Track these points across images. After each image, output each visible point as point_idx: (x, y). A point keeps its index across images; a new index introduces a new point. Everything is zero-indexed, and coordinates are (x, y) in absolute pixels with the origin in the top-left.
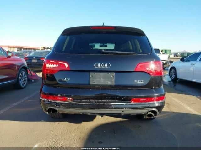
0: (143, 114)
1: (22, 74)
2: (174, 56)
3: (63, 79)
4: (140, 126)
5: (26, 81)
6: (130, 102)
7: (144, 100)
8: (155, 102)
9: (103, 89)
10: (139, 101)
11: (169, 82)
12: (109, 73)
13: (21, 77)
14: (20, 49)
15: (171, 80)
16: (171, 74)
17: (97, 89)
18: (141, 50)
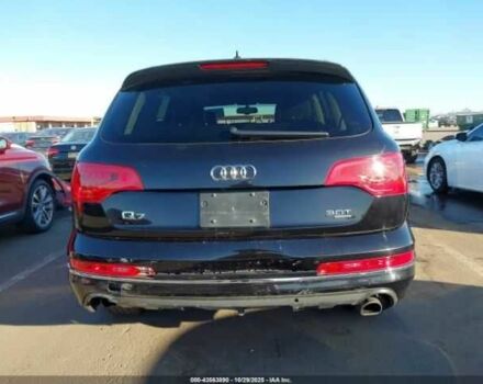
0: (354, 304)
1: (38, 193)
2: (440, 125)
3: (126, 215)
4: (348, 331)
5: (51, 212)
6: (315, 275)
7: (355, 265)
8: (390, 269)
9: (238, 241)
10: (340, 269)
11: (428, 196)
12: (254, 194)
13: (36, 201)
14: (43, 124)
15: (432, 191)
16: (431, 175)
17: (221, 239)
18: (343, 122)
